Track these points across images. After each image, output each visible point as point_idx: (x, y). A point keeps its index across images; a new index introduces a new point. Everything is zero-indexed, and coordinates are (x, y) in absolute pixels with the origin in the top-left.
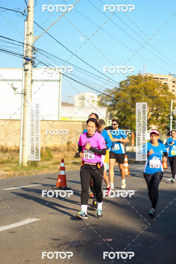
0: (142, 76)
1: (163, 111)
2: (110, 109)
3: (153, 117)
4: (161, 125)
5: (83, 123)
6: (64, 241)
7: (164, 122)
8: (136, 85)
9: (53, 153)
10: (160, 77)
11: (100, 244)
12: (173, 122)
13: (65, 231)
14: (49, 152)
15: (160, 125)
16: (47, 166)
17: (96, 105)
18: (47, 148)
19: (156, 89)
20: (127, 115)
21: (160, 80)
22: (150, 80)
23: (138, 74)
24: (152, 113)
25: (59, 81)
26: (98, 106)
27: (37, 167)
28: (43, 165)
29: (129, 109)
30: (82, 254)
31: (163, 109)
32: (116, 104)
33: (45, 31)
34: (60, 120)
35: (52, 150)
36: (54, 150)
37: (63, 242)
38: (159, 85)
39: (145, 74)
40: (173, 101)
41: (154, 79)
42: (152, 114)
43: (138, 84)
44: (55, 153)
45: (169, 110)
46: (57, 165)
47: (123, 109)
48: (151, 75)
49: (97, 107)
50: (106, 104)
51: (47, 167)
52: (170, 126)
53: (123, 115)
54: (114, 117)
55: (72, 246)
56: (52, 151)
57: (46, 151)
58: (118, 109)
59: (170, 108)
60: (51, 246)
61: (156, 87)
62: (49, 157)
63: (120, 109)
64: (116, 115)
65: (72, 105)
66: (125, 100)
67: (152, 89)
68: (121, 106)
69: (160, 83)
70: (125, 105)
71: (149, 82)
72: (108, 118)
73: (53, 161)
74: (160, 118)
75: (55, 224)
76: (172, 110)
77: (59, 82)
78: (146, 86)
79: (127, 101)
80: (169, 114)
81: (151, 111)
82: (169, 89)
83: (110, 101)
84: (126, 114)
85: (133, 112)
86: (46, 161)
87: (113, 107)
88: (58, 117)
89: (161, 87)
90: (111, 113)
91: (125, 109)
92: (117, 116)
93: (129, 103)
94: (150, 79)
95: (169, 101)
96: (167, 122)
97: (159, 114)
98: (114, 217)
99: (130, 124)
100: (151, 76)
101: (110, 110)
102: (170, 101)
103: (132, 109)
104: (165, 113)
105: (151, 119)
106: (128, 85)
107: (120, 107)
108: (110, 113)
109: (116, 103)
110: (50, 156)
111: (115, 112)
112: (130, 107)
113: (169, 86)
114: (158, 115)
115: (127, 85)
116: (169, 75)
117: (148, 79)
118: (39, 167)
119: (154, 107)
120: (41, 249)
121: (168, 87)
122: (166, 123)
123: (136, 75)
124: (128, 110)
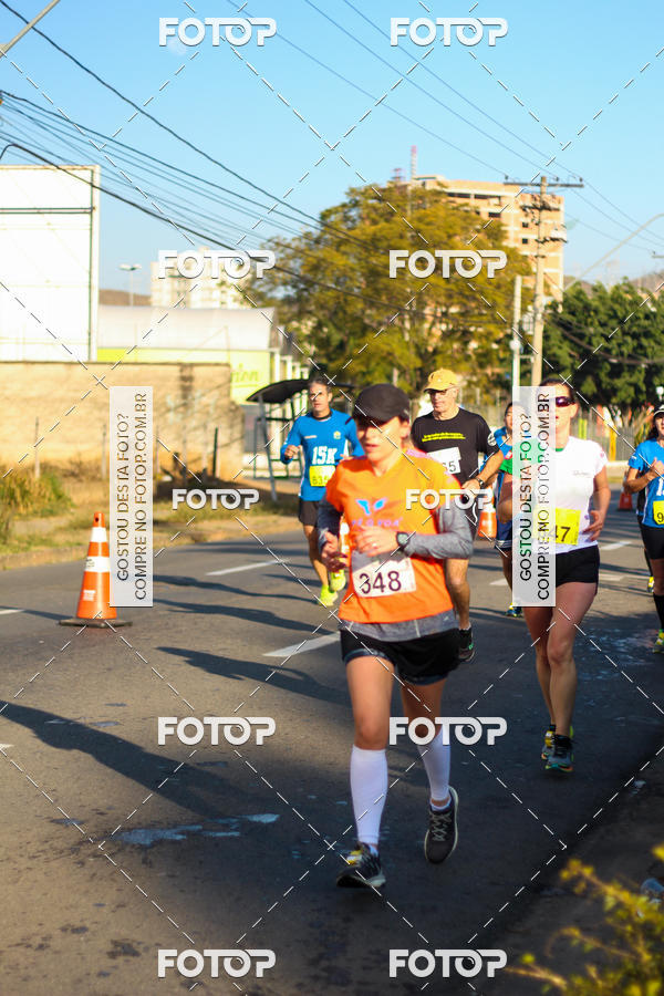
0: (405, 186)
1: (484, 318)
2: (285, 314)
3: (448, 344)
4: (478, 370)
5: (181, 371)
6: (96, 826)
7: (490, 363)
8: (382, 224)
9: (68, 487)
10: (473, 192)
11: (230, 834)
12: (523, 362)
13: (102, 788)
14: (53, 484)
15: (474, 373)
16: (44, 537)
17: (232, 299)
18: (45, 467)
19: (457, 238)
20: (352, 334)
21: (473, 202)
22: (436, 201)
23: (391, 182)
24: (444, 327)
25: (91, 213)
26: (242, 303)
27: (8, 542)
28: (31, 533)
29: (359, 313)
30: (164, 874)
31: (484, 312)
32: (310, 294)
33: (30, 25)
34: (94, 359)
35: (65, 476)
36: (73, 474)
37: (94, 829)
38: (469, 221)
39: (418, 179)
40: (523, 281)
41: (452, 199)
42: (443, 332)
43: (388, 217)
44: (78, 485)
45: (508, 313)
46: (82, 531)
47: (335, 313)
48: (439, 184)
49: (237, 306)
50: (269, 295)
51: (44, 542)
52: (511, 374)
53: (337, 337)
54: (299, 342)
55: (127, 844)
56: (65, 480)
57: (41, 480)
58: (315, 315)
59: (509, 307)
60: (46, 846)
61: (458, 230)
62: (54, 502)
63: (324, 315)
64: (309, 338)
65: (143, 301)
66: (341, 280)
67: (444, 236)
68: (326, 302)
69: (474, 214)
70: (342, 300)
71: (433, 209)
72: (277, 350)
73: (70, 517)
74: (473, 345)
75: (68, 762)
76: (517, 318)
77: (88, 216)
78: (422, 226)
79: (349, 282)
80: (509, 331)
81: (441, 322)
82: (507, 238)
83: (285, 283)
84: (347, 331)
85: (374, 325)
86: (42, 517)
87: (296, 307)
88: (87, 347)
89: (478, 227)
90: (290, 330)
91: (341, 315)
92: (314, 340)
93: (356, 290)
94: (435, 198)
95: (509, 280)
96: (502, 361)
97: (472, 329)
98: (288, 730)
99: (364, 369)
100: (438, 188)
101: (286, 318)
102: (513, 282)
103: (368, 312)
104: (492, 328)
105: (440, 349)
106: (354, 221)
107: (322, 307)
108: (286, 330)
109: (305, 290)
110: (59, 497)
111: (307, 326)
112: (360, 306)
113: (506, 225)
114: (466, 336)
115: (350, 224)
116: (506, 184)
117: (427, 200)
118: (16, 543)
119: (452, 305)
120: (8, 859)
121: (503, 228)
122: (497, 363)
123: (385, 185)
124: (357, 319)
